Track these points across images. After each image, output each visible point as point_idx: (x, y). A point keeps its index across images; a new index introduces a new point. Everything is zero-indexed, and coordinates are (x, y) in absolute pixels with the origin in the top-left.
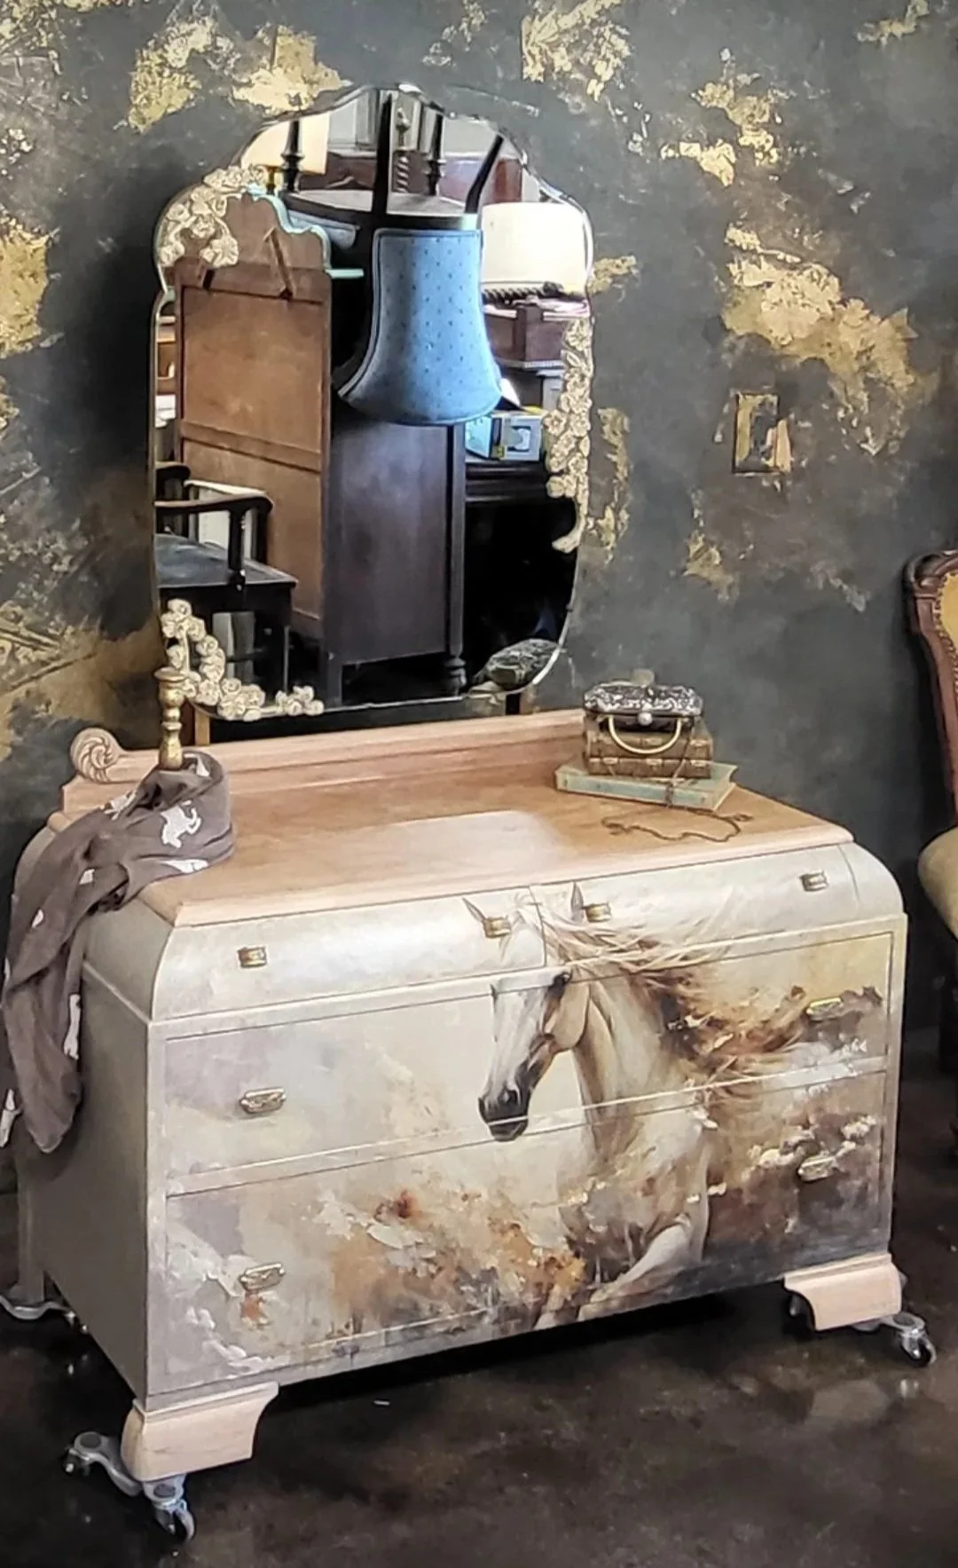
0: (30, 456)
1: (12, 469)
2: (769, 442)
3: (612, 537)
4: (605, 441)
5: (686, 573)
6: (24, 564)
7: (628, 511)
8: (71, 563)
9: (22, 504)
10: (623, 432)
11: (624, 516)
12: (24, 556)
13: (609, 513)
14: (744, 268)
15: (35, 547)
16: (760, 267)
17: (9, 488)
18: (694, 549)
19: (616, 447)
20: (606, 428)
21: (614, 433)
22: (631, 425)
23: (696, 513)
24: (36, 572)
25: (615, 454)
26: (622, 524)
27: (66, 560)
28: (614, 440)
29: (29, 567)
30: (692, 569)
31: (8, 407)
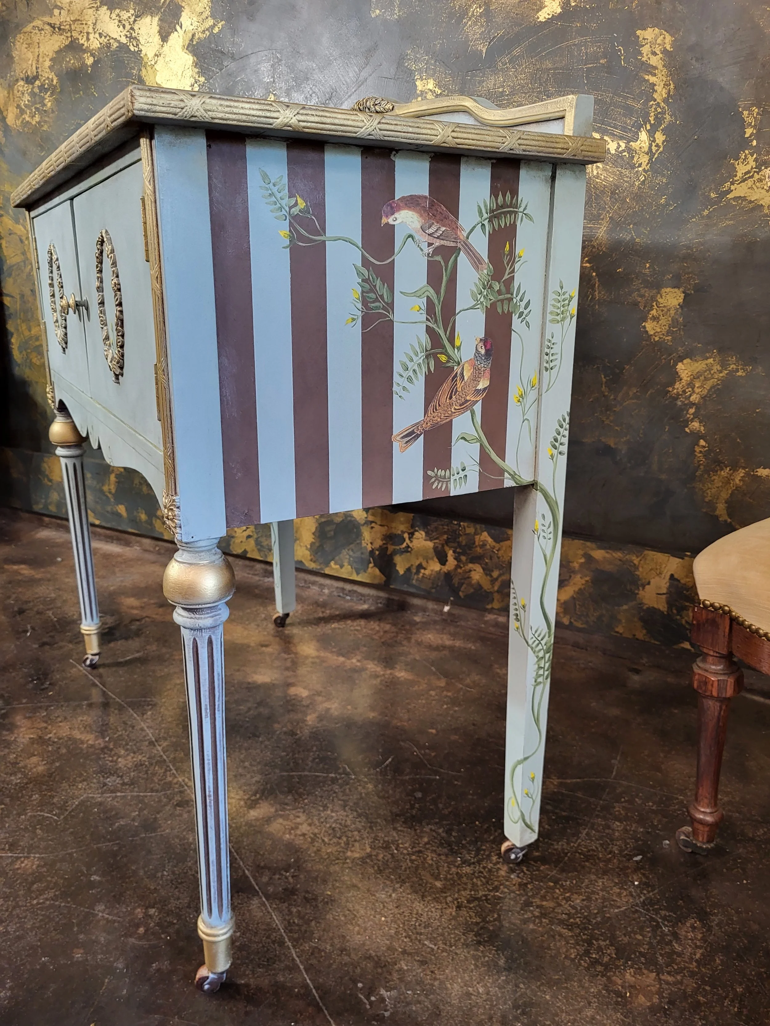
3: (645, 159)
4: (643, 63)
5: (730, 196)
7: (664, 132)
10: (665, 52)
11: (660, 137)
13: (643, 136)
18: (741, 169)
19: (656, 68)
20: (645, 50)
21: (654, 54)
22: (673, 44)
23: (749, 132)
25: (655, 75)
26: (657, 146)
28: (654, 61)
30: (739, 190)
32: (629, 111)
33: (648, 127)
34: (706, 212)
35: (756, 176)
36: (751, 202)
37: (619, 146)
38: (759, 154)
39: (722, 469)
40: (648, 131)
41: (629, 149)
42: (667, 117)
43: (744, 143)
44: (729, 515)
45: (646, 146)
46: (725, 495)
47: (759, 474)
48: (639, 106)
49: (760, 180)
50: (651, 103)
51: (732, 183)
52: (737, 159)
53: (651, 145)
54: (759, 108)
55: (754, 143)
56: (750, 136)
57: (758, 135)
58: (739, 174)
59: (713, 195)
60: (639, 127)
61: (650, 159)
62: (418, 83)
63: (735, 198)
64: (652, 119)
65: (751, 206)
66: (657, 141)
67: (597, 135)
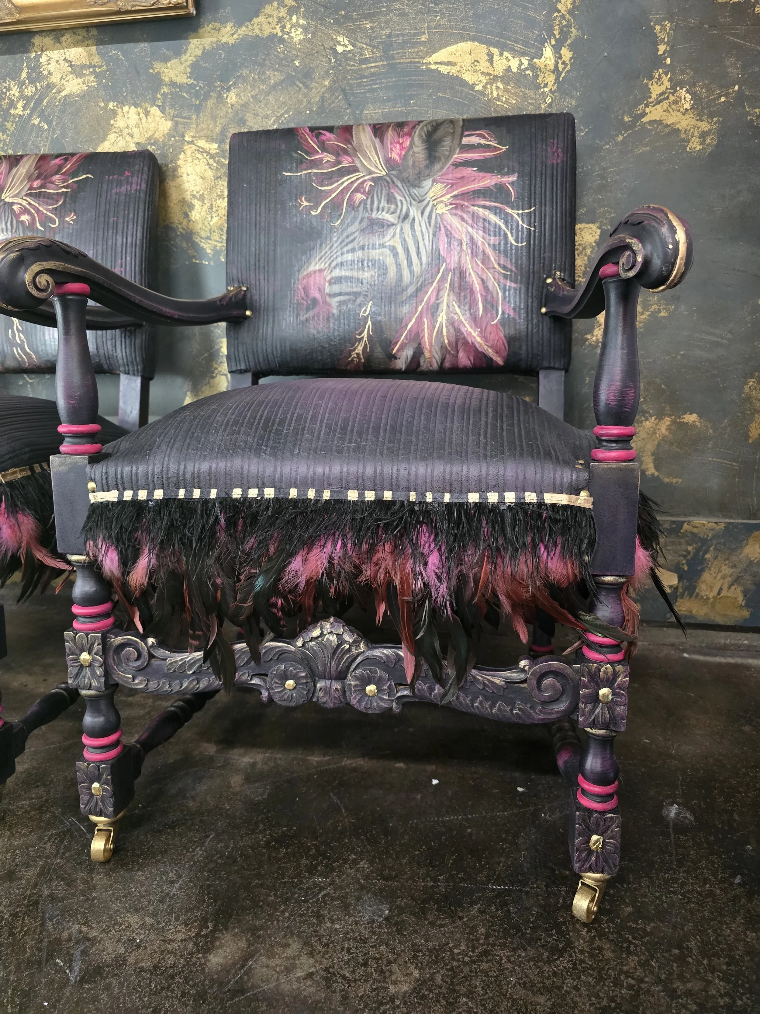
32: (531, 24)
33: (553, 42)
34: (620, 138)
35: (672, 98)
36: (667, 126)
37: (521, 63)
38: (673, 74)
39: (647, 419)
40: (553, 46)
41: (532, 67)
42: (573, 30)
43: (658, 62)
44: (657, 468)
45: (551, 63)
46: (650, 447)
47: (686, 421)
48: (542, 18)
49: (676, 102)
50: (555, 14)
51: (647, 105)
52: (651, 78)
53: (557, 63)
54: (671, 22)
55: (668, 61)
56: (664, 53)
57: (671, 53)
58: (654, 96)
59: (626, 119)
60: (543, 42)
61: (557, 79)
63: (651, 122)
64: (556, 33)
65: (667, 130)
66: (564, 58)
67: (495, 51)
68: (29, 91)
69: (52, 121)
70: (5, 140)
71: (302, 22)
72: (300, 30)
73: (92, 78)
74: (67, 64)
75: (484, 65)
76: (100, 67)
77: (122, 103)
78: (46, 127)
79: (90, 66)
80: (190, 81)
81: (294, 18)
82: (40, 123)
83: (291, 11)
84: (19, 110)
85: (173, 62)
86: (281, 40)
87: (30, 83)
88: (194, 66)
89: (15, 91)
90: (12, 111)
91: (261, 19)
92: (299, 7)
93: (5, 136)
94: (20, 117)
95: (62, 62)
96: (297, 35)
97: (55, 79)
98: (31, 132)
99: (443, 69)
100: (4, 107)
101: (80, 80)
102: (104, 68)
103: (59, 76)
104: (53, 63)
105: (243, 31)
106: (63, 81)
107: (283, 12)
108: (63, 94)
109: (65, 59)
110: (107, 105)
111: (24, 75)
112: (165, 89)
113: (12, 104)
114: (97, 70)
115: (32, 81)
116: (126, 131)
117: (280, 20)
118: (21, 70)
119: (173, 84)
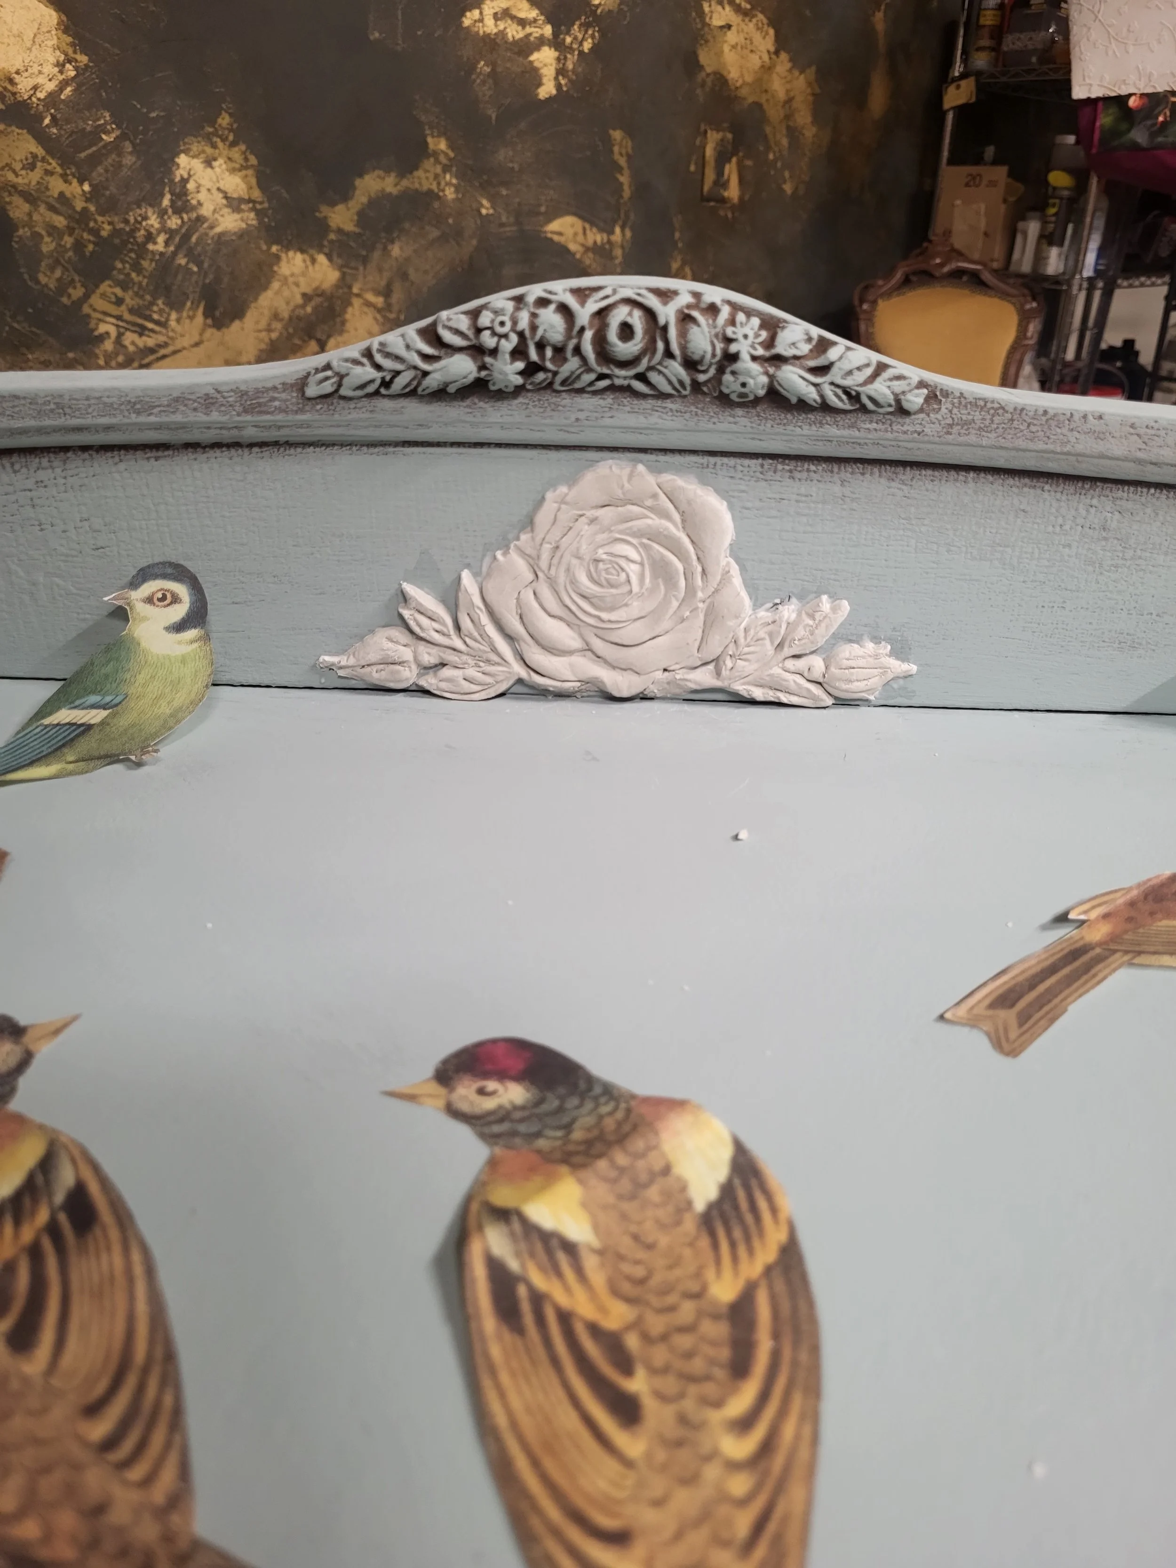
0: (107, 115)
1: (89, 129)
2: (726, 177)
4: (615, 162)
6: (117, 241)
7: (632, 229)
8: (167, 243)
9: (107, 171)
10: (628, 155)
11: (628, 234)
12: (116, 232)
13: (618, 230)
14: (713, 8)
15: (126, 222)
16: (724, 8)
17: (90, 151)
18: (674, 267)
19: (623, 169)
20: (616, 150)
21: (621, 155)
22: (632, 149)
23: (677, 235)
24: (131, 250)
25: (622, 175)
27: (161, 239)
28: (622, 162)
29: (125, 243)
31: (75, 52)
32: (608, 206)
33: (621, 223)
40: (621, 226)
42: (632, 215)
45: (620, 238)
48: (614, 202)
50: (621, 201)
53: (623, 238)
60: (615, 222)
62: (430, 140)
64: (622, 215)
67: (587, 226)
68: (174, 222)
69: (202, 262)
70: (140, 283)
71: (454, 181)
72: (452, 189)
73: (252, 215)
74: (221, 195)
75: (580, 238)
76: (261, 203)
77: (287, 247)
78: (195, 269)
79: (250, 201)
80: (357, 230)
81: (448, 177)
82: (187, 263)
83: (446, 169)
84: (159, 245)
85: (340, 207)
86: (438, 197)
87: (174, 213)
88: (361, 214)
89: (153, 221)
90: (151, 247)
91: (420, 173)
92: (451, 166)
93: (140, 278)
94: (162, 254)
95: (214, 191)
96: (450, 194)
97: (206, 211)
98: (176, 276)
99: (556, 238)
100: (140, 240)
101: (237, 216)
102: (266, 205)
103: (212, 208)
104: (203, 191)
105: (405, 183)
106: (216, 216)
107: (439, 169)
108: (218, 230)
109: (219, 189)
110: (269, 248)
111: (166, 202)
112: (332, 236)
113: (150, 237)
114: (258, 207)
115: (178, 211)
116: (291, 280)
117: (436, 176)
118: (162, 195)
119: (340, 231)
